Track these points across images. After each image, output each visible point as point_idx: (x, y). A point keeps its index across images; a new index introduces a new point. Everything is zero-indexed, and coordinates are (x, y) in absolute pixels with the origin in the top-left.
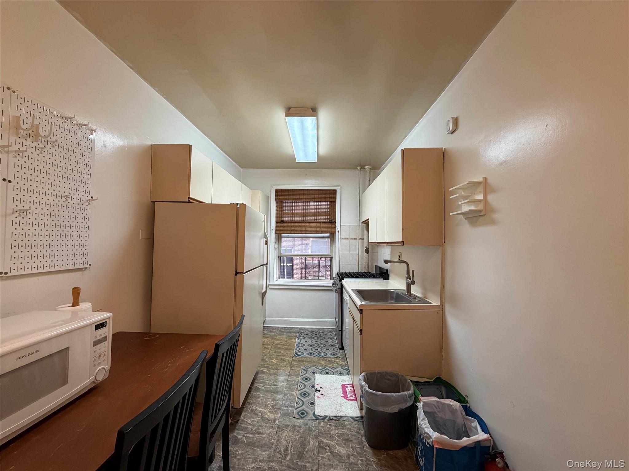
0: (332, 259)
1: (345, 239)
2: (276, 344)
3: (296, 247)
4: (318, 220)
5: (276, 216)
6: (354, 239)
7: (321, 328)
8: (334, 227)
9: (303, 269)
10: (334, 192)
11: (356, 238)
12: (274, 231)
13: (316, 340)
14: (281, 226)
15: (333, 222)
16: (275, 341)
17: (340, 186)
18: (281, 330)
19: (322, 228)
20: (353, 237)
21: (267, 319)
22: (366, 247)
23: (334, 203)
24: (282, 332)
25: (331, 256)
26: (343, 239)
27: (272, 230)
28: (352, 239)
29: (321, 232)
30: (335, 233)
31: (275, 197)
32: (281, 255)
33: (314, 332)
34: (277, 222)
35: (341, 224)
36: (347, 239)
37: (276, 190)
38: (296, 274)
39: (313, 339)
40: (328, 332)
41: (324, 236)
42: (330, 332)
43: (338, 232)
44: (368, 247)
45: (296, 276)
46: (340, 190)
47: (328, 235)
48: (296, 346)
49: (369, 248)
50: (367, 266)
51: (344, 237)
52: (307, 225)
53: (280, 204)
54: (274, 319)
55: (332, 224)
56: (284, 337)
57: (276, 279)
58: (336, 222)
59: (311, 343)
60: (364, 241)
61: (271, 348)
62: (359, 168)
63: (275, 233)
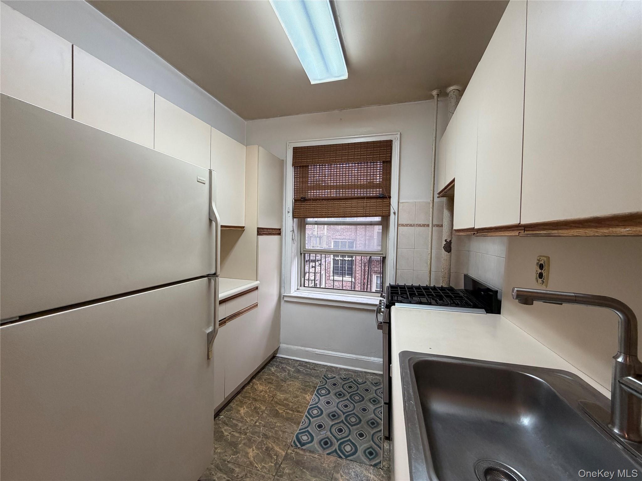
0: (384, 258)
1: (407, 225)
2: (276, 403)
3: (359, 239)
4: (360, 194)
5: (294, 191)
6: (424, 225)
7: (361, 372)
8: (388, 206)
9: (366, 265)
10: (388, 145)
11: (427, 223)
12: (291, 214)
13: (347, 402)
14: (301, 207)
15: (386, 197)
16: (278, 394)
17: (399, 133)
18: (299, 367)
19: (366, 207)
20: (422, 222)
21: (283, 346)
22: (446, 241)
23: (388, 165)
24: (298, 371)
25: (382, 254)
26: (403, 225)
27: (289, 212)
28: (420, 225)
29: (364, 215)
30: (389, 216)
31: (293, 160)
32: (304, 251)
33: (348, 379)
34: (296, 201)
35: (400, 199)
36: (411, 225)
37: (295, 149)
38: (358, 270)
39: (342, 399)
40: (372, 383)
41: (371, 222)
42: (377, 383)
43: (395, 213)
44: (450, 241)
45: (358, 272)
46: (399, 139)
47: (378, 219)
48: (306, 413)
49: (452, 241)
50: (446, 276)
51: (404, 222)
52: (342, 203)
53: (300, 171)
54: (292, 347)
55: (384, 200)
56: (297, 384)
57: (297, 286)
58: (390, 197)
59: (336, 409)
60: (442, 229)
61: (263, 412)
62: (435, 93)
63: (294, 217)
